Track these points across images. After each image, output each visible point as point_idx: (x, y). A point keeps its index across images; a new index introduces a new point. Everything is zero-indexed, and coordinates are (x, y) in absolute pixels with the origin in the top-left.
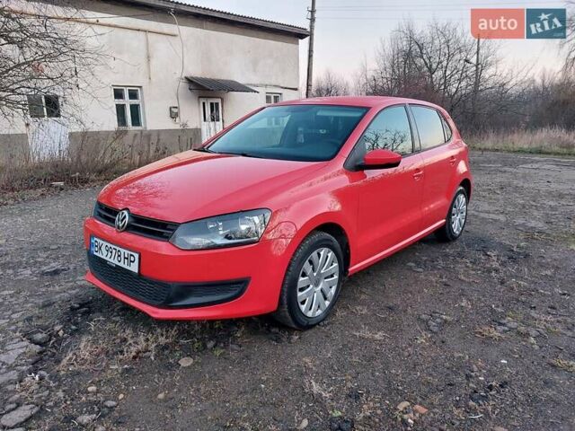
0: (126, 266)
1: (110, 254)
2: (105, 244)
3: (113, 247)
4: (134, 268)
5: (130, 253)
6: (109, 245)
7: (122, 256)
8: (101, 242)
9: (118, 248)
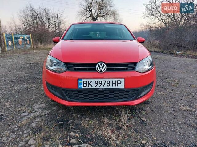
0: (114, 87)
1: (99, 85)
2: (94, 80)
3: (102, 80)
4: (121, 86)
5: (117, 80)
6: (98, 80)
7: (111, 83)
8: (90, 80)
9: (107, 80)
